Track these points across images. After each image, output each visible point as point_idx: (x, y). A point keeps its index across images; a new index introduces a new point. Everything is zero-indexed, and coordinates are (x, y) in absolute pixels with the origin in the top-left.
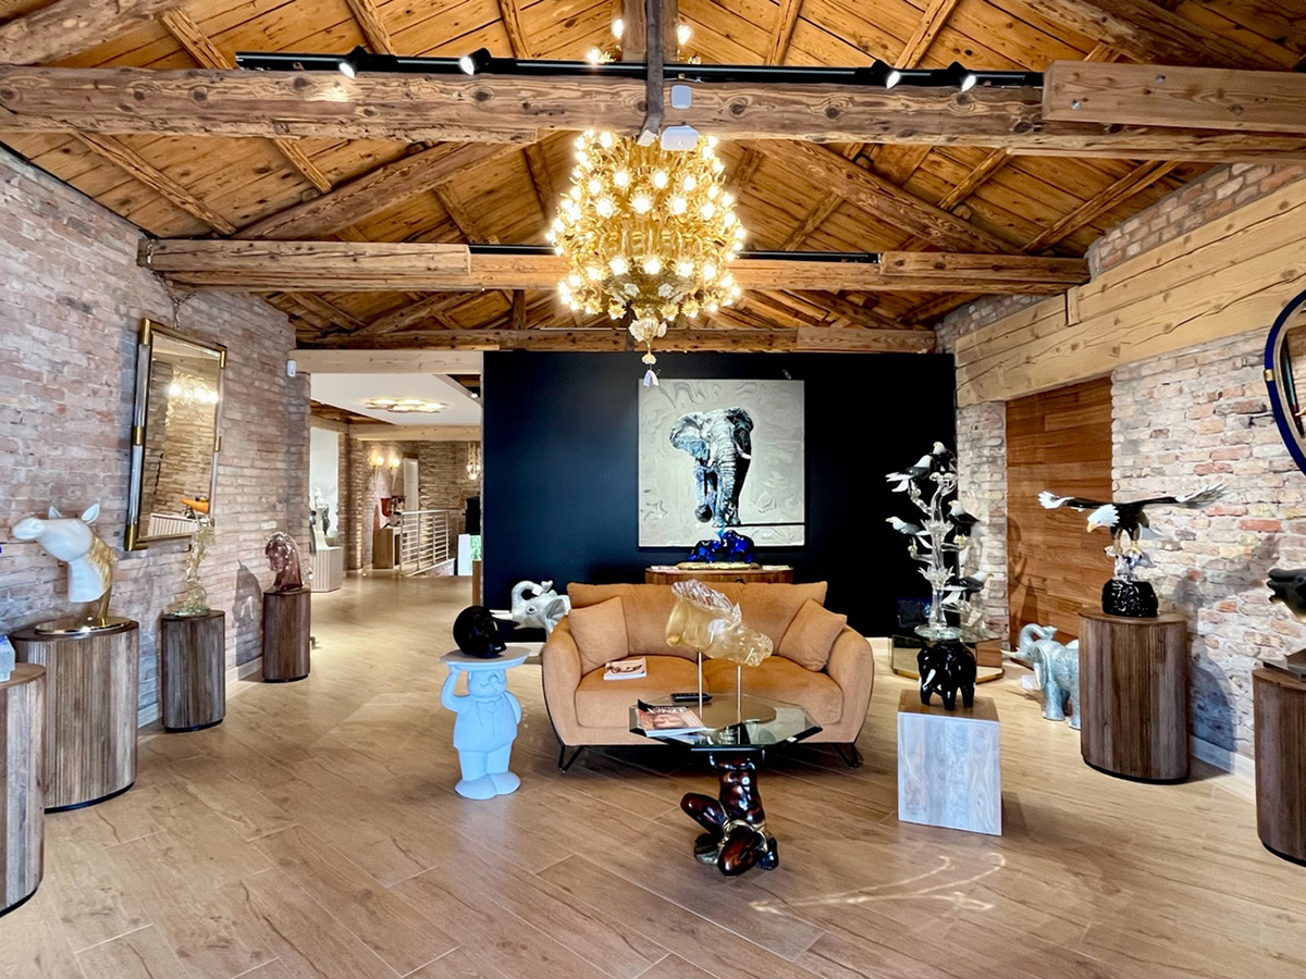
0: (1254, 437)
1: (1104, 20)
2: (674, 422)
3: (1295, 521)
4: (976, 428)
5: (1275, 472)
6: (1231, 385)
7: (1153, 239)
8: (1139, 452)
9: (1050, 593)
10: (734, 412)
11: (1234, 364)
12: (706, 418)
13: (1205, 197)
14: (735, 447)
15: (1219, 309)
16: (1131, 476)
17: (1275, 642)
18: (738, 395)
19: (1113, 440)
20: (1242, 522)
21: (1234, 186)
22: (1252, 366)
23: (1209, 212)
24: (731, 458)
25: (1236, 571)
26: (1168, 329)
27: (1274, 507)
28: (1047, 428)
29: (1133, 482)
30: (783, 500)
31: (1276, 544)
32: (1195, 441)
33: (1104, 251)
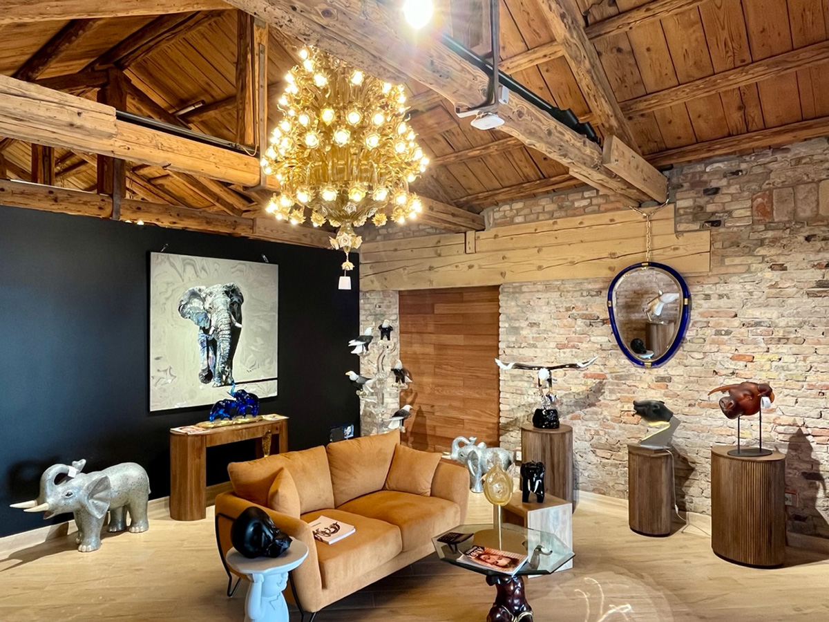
0: (593, 332)
1: (612, 116)
2: (182, 295)
3: (614, 375)
4: (380, 307)
5: (603, 350)
6: (579, 304)
7: (533, 217)
8: (520, 334)
9: (436, 414)
10: (230, 287)
11: (582, 293)
12: (208, 291)
13: (567, 203)
14: (230, 317)
15: (573, 263)
16: (514, 347)
17: (602, 433)
18: (233, 273)
19: (500, 325)
20: (584, 374)
21: (585, 203)
22: (592, 296)
23: (570, 212)
24: (227, 327)
25: (581, 399)
26: (540, 268)
27: (602, 367)
28: (436, 312)
29: (515, 350)
30: (264, 361)
31: (603, 385)
32: (557, 331)
33: (497, 215)
